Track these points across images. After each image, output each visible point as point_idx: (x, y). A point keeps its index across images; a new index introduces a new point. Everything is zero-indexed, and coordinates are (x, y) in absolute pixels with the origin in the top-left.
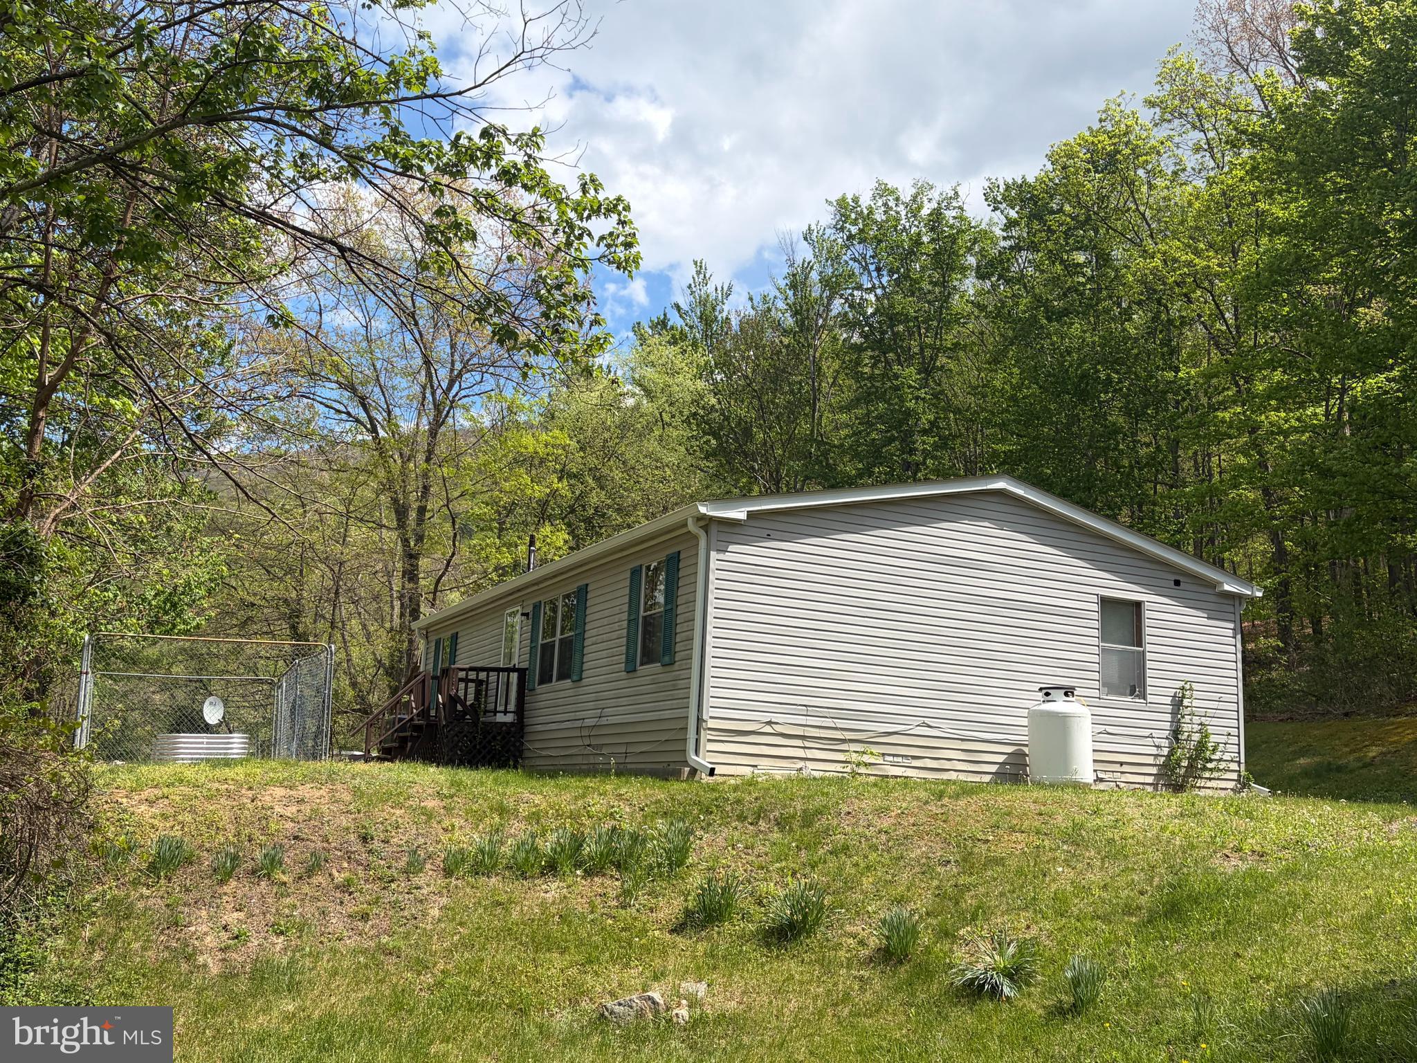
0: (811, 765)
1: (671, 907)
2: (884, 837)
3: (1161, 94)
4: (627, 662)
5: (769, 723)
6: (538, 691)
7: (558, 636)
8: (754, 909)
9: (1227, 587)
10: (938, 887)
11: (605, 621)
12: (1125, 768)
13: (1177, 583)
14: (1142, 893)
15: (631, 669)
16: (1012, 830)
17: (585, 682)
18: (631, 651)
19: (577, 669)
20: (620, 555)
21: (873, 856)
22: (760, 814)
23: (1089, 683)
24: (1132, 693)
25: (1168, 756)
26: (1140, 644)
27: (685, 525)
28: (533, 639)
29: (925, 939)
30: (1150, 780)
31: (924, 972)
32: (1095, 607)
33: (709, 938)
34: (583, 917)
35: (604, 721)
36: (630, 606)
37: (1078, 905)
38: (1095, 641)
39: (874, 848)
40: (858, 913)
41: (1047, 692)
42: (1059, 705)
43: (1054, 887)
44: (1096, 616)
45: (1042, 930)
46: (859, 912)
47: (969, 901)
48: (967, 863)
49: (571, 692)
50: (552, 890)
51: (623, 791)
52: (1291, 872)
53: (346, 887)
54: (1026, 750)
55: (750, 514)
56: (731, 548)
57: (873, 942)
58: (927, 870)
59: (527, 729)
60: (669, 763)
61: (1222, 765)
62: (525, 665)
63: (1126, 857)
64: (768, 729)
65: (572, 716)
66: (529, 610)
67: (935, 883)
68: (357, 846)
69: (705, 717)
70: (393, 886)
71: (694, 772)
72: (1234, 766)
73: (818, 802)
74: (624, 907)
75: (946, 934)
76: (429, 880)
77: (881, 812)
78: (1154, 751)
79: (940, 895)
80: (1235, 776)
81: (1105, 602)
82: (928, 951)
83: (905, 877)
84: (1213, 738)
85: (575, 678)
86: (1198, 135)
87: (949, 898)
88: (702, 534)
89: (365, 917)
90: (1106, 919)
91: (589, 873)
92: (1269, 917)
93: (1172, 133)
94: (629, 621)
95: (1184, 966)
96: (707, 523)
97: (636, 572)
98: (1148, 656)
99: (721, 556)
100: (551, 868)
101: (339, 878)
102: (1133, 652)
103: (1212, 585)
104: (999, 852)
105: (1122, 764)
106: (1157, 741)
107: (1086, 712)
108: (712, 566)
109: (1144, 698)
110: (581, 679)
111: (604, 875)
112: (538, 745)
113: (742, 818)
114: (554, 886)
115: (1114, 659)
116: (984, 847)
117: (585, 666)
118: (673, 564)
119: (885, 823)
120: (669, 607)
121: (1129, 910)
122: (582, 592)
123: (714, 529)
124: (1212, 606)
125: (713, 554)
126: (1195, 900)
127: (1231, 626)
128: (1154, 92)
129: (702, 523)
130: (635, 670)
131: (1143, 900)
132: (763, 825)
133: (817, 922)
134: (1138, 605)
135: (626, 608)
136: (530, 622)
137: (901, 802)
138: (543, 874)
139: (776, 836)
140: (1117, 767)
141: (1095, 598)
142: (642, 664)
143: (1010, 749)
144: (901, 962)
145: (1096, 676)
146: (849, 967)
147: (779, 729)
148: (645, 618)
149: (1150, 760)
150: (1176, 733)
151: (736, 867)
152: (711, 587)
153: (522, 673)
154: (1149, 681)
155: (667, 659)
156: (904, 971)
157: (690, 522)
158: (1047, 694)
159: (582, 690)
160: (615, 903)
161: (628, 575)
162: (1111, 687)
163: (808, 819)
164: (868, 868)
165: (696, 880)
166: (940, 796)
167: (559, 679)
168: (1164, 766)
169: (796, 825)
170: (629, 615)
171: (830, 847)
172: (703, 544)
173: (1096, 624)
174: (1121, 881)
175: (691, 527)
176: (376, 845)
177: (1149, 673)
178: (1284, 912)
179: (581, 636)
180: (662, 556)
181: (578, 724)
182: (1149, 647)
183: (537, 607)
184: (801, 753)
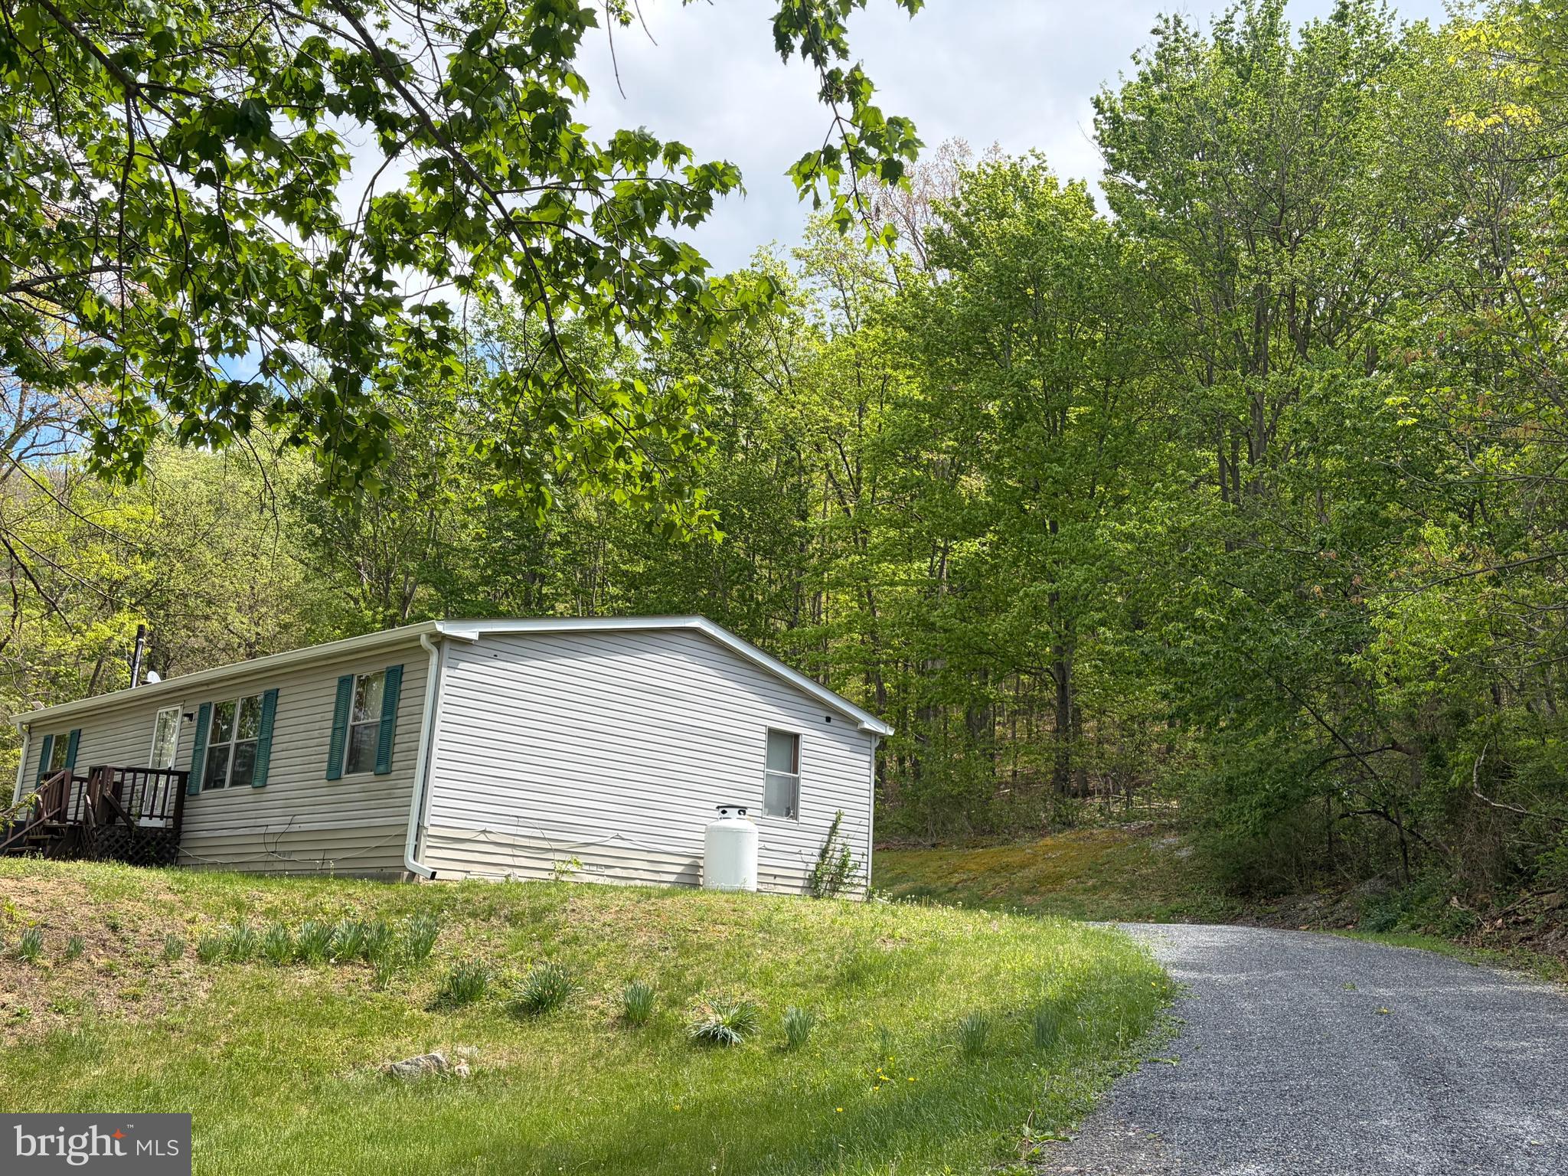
0: (518, 872)
1: (422, 990)
2: (608, 930)
3: (808, 248)
4: (330, 769)
5: (484, 832)
6: (202, 796)
7: (234, 740)
8: (501, 990)
9: (866, 726)
10: (661, 968)
11: (302, 728)
12: (778, 881)
13: (828, 719)
14: (827, 967)
15: (334, 775)
16: (715, 922)
17: (269, 788)
18: (336, 759)
19: (260, 774)
20: (324, 663)
21: (601, 945)
22: (492, 911)
23: (755, 803)
24: (788, 814)
25: (815, 872)
26: (796, 771)
27: (418, 638)
28: (199, 741)
29: (658, 1008)
30: (798, 891)
31: (662, 1031)
32: (764, 737)
33: (463, 1015)
34: (342, 998)
35: (295, 828)
36: (336, 715)
37: (780, 977)
38: (761, 767)
39: (601, 938)
40: (595, 991)
41: (723, 809)
42: (734, 821)
43: (757, 965)
44: (764, 745)
45: (755, 996)
46: (596, 989)
47: (689, 978)
48: (683, 949)
49: (251, 798)
50: (306, 976)
51: (351, 891)
52: (934, 950)
53: (107, 972)
54: (701, 863)
55: (482, 636)
56: (462, 665)
57: (614, 1012)
58: (649, 954)
59: (184, 836)
60: (382, 868)
61: (856, 881)
62: (187, 768)
63: (810, 941)
64: (482, 838)
65: (251, 822)
66: (195, 710)
67: (658, 965)
68: (108, 935)
69: (426, 824)
70: (155, 970)
71: (413, 875)
72: (863, 882)
73: (544, 901)
74: (378, 991)
75: (672, 1002)
76: (187, 965)
77: (601, 909)
78: (803, 866)
79: (664, 973)
80: (862, 890)
81: (774, 734)
82: (662, 1015)
83: (632, 961)
84: (853, 857)
85: (257, 784)
86: (837, 292)
87: (672, 977)
88: (434, 650)
89: (136, 998)
90: (804, 985)
91: (340, 962)
92: (921, 981)
93: (814, 286)
94: (334, 729)
95: (867, 1015)
96: (439, 640)
97: (345, 682)
98: (802, 782)
99: (452, 672)
100: (302, 957)
101: (101, 963)
102: (789, 778)
103: (854, 722)
104: (708, 938)
105: (775, 876)
106: (807, 858)
107: (756, 829)
108: (443, 682)
109: (795, 817)
110: (265, 786)
111: (353, 964)
112: (199, 852)
113: (474, 915)
114: (306, 973)
115: (774, 783)
116: (695, 936)
117: (271, 772)
118: (394, 677)
119: (608, 918)
120: (387, 718)
121: (820, 979)
122: (272, 697)
123: (446, 647)
124: (854, 741)
125: (445, 671)
126: (870, 969)
127: (868, 759)
128: (803, 246)
129: (434, 640)
130: (339, 778)
131: (829, 972)
132: (494, 921)
133: (562, 999)
134: (796, 736)
135: (331, 715)
136: (195, 723)
137: (616, 902)
138: (294, 962)
139: (509, 930)
140: (771, 880)
141: (764, 730)
142: (348, 772)
143: (687, 861)
144: (639, 1025)
145: (760, 797)
146: (596, 1031)
147: (492, 838)
148: (353, 727)
149: (801, 874)
150: (824, 853)
151: (475, 955)
152: (440, 701)
153: (183, 776)
154: (801, 804)
155: (382, 768)
156: (642, 1034)
157: (423, 638)
158: (724, 812)
159: (265, 797)
160: (367, 987)
161: (336, 682)
162: (771, 808)
163: (537, 915)
164: (598, 954)
165: (442, 967)
166: (649, 897)
167: (234, 783)
168: (809, 879)
169: (526, 920)
170: (335, 723)
171: (561, 938)
172: (434, 660)
173: (763, 752)
174: (811, 958)
175: (424, 640)
176: (126, 934)
177: (802, 797)
178: (932, 979)
179: (267, 741)
180: (383, 667)
181: (262, 830)
182: (803, 775)
183: (204, 709)
184: (509, 861)
